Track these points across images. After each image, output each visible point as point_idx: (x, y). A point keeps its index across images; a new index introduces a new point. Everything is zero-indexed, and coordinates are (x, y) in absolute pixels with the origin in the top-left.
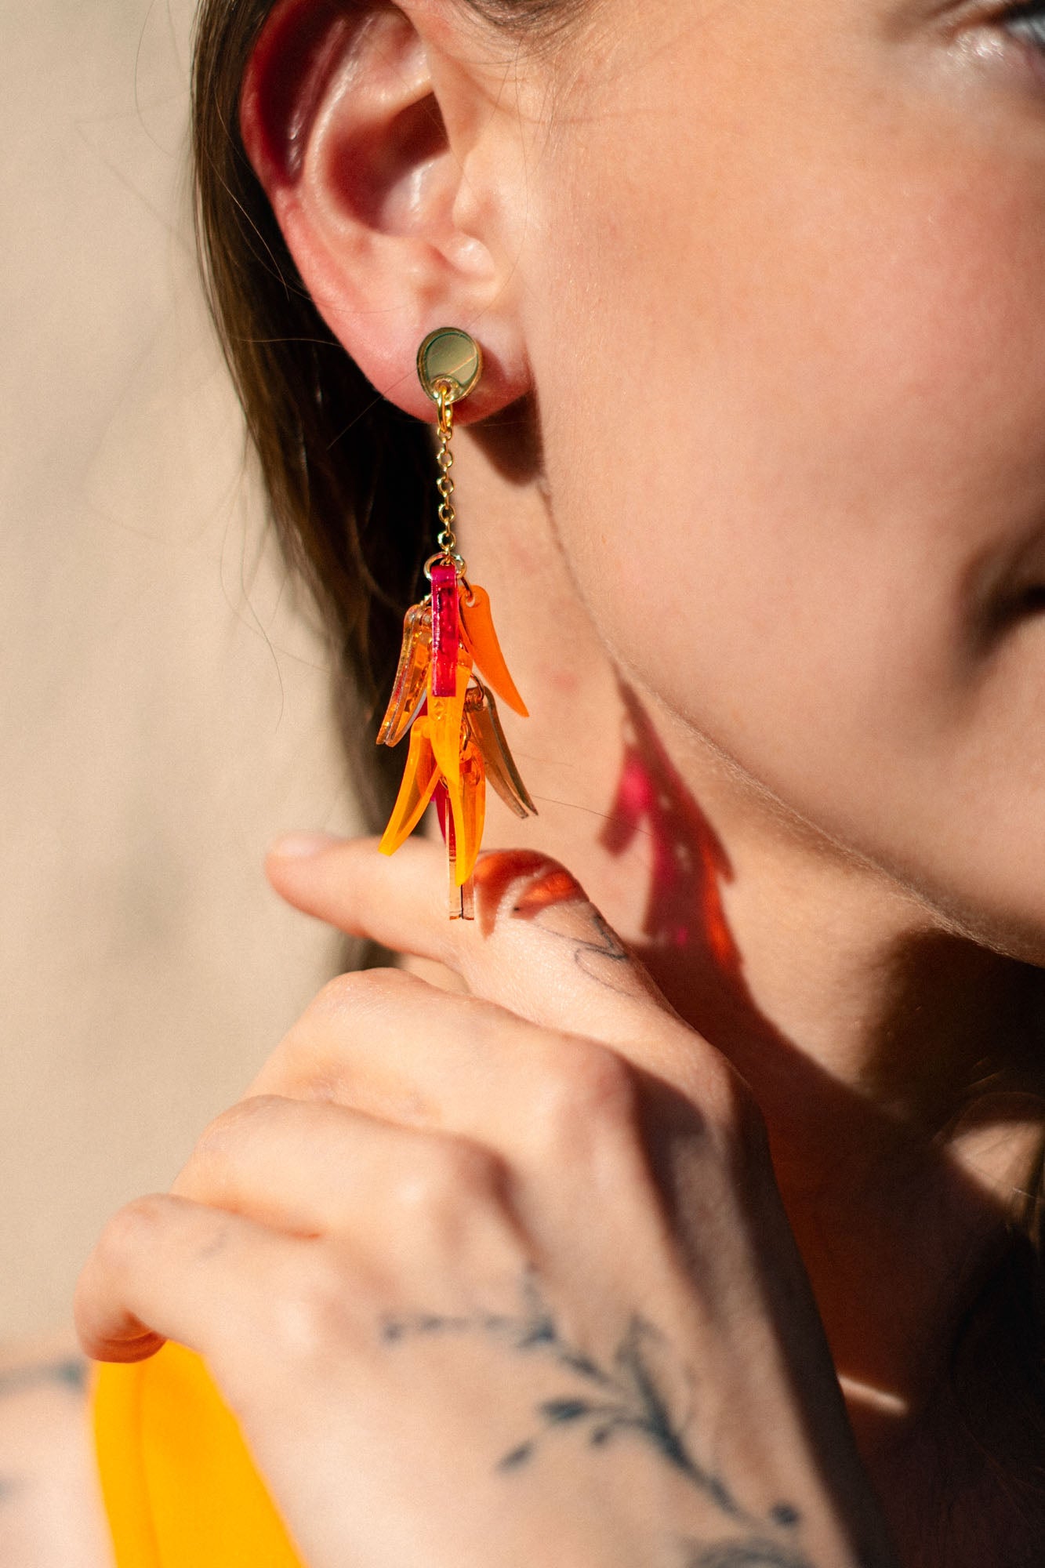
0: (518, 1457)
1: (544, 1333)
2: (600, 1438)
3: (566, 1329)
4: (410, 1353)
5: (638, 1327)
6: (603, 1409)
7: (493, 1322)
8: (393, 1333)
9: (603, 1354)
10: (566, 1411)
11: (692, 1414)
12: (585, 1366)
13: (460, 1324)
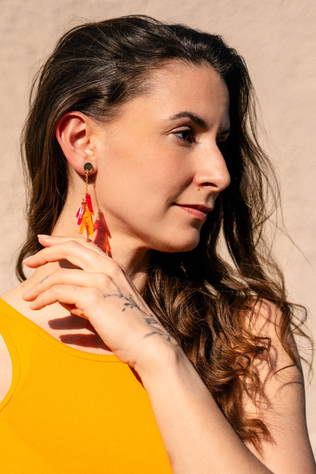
0: (124, 310)
1: (122, 296)
2: (132, 307)
3: (124, 295)
4: (107, 298)
5: (130, 295)
6: (131, 304)
7: (116, 295)
8: (105, 297)
9: (128, 298)
10: (127, 304)
11: (139, 304)
12: (127, 299)
13: (112, 295)
